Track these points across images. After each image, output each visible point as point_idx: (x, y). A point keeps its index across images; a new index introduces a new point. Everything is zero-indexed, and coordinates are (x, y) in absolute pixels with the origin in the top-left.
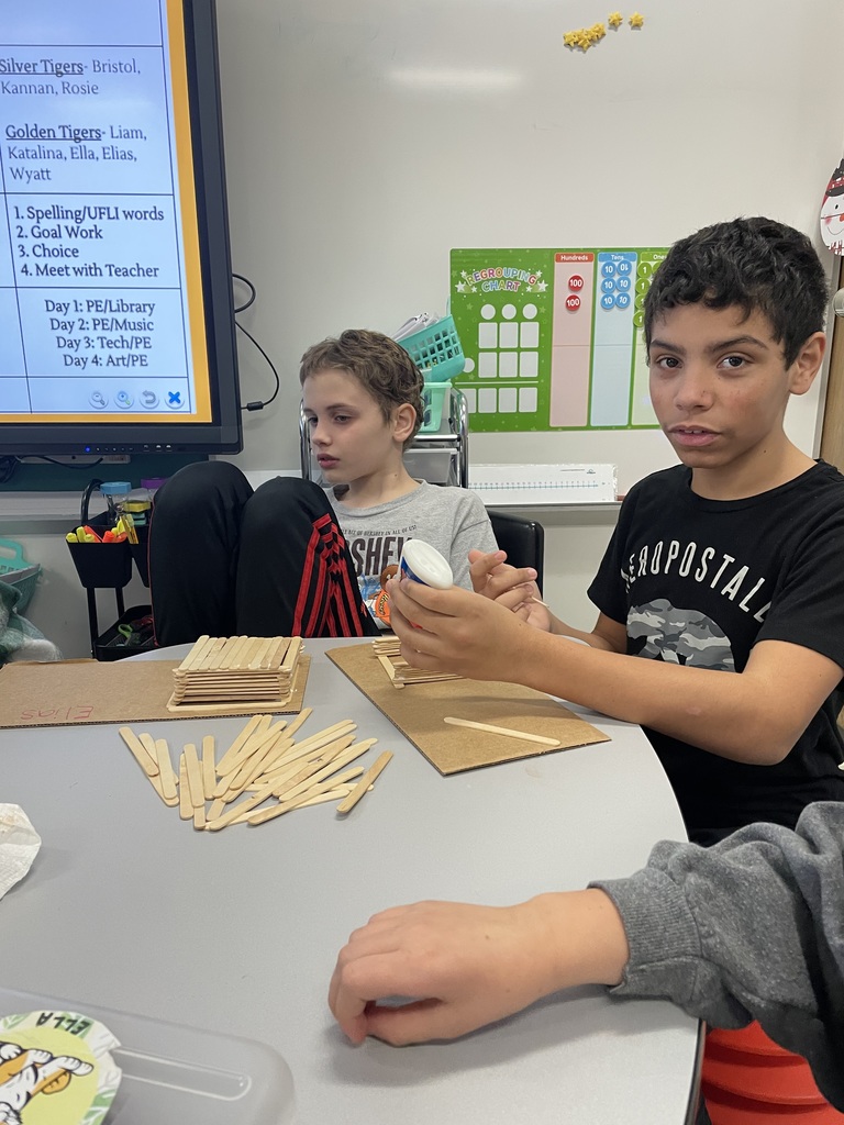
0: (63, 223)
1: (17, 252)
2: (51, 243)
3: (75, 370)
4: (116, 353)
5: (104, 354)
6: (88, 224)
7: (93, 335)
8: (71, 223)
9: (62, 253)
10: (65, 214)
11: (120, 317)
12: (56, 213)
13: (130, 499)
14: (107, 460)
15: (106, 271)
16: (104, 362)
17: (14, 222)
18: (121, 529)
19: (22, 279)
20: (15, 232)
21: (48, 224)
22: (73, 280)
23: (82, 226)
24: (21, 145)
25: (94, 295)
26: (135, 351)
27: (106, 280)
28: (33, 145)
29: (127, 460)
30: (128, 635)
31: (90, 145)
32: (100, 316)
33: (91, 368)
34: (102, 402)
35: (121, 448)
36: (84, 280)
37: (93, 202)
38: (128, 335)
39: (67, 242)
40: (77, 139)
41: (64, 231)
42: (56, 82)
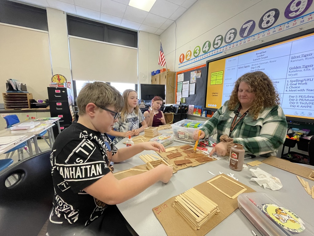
0: (298, 82)
1: (286, 88)
2: (293, 86)
3: (292, 107)
4: (303, 105)
5: (300, 105)
6: (304, 82)
7: (299, 101)
8: (300, 82)
9: (296, 87)
10: (299, 81)
11: (307, 99)
12: (297, 81)
13: (299, 132)
14: (294, 124)
15: (306, 90)
16: (300, 107)
17: (287, 83)
18: (295, 137)
19: (285, 92)
20: (286, 84)
21: (294, 83)
22: (297, 92)
23: (302, 83)
24: (292, 70)
25: (301, 95)
26: (309, 105)
27: (306, 92)
28: (295, 70)
29: (299, 124)
30: (290, 156)
31: (309, 68)
32: (301, 98)
33: (296, 108)
34: (297, 114)
35: (298, 123)
36: (300, 92)
37: (306, 78)
38: (308, 102)
39: (298, 85)
40: (306, 67)
41: (298, 84)
42: (304, 58)
